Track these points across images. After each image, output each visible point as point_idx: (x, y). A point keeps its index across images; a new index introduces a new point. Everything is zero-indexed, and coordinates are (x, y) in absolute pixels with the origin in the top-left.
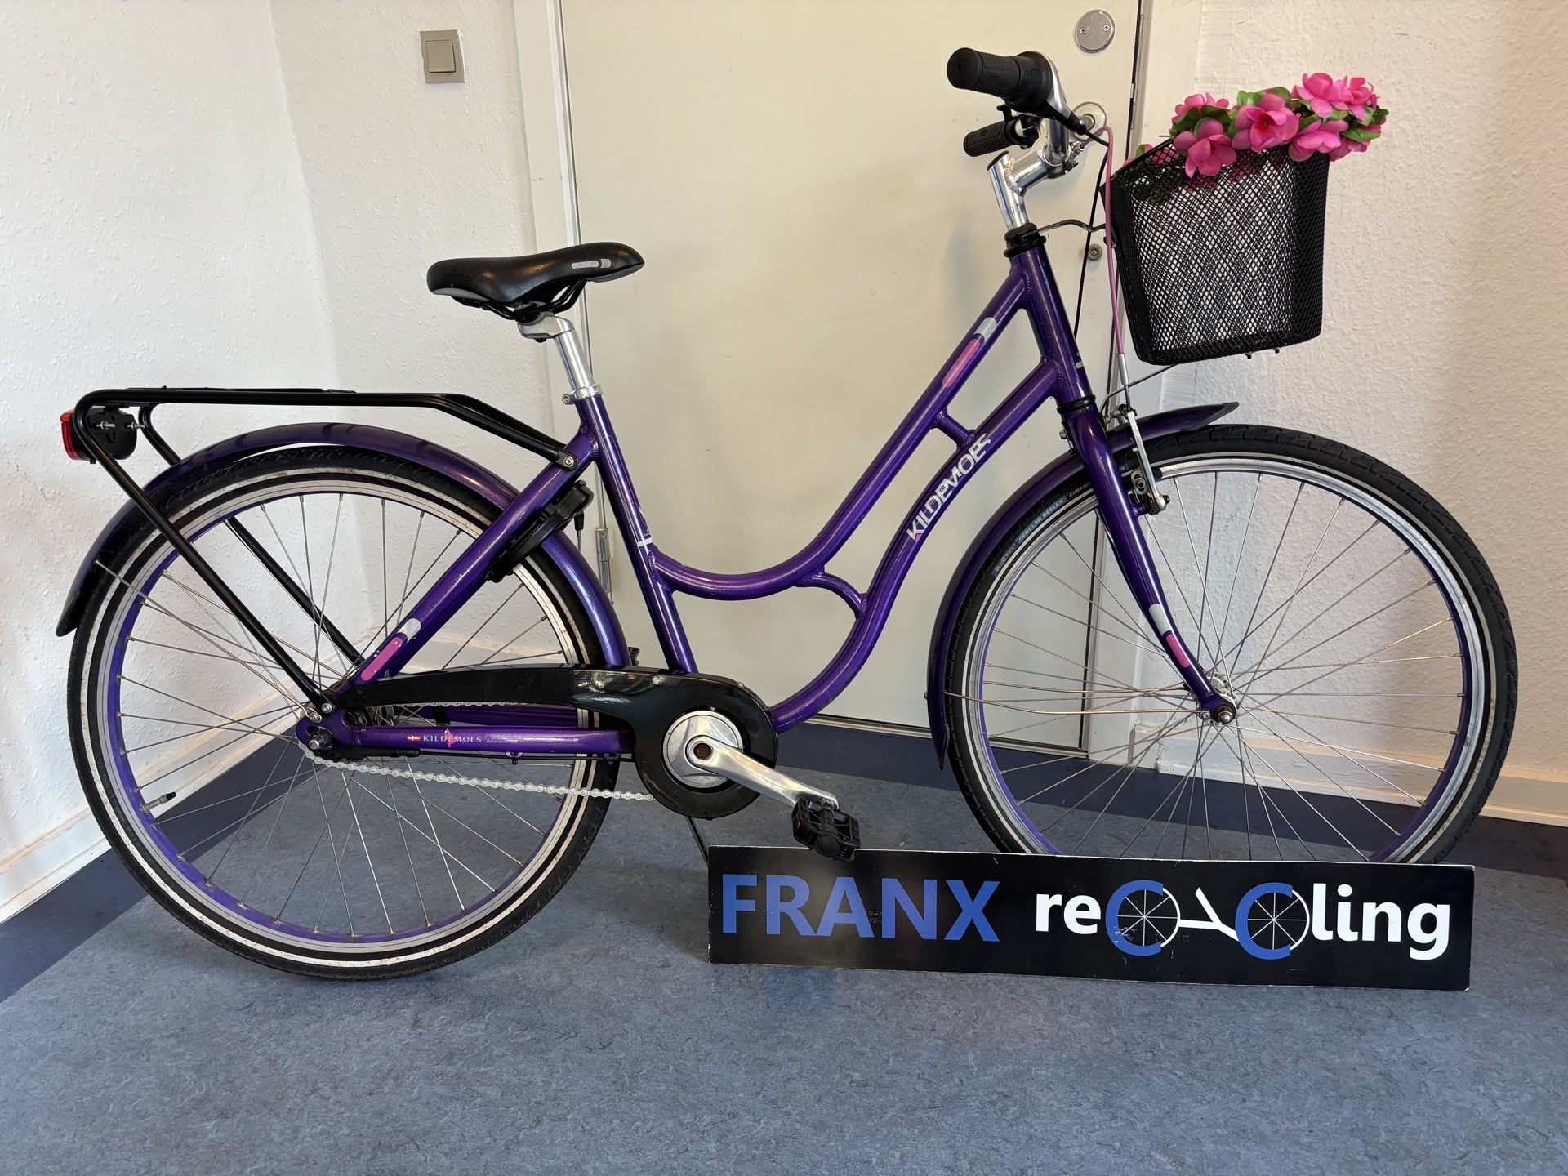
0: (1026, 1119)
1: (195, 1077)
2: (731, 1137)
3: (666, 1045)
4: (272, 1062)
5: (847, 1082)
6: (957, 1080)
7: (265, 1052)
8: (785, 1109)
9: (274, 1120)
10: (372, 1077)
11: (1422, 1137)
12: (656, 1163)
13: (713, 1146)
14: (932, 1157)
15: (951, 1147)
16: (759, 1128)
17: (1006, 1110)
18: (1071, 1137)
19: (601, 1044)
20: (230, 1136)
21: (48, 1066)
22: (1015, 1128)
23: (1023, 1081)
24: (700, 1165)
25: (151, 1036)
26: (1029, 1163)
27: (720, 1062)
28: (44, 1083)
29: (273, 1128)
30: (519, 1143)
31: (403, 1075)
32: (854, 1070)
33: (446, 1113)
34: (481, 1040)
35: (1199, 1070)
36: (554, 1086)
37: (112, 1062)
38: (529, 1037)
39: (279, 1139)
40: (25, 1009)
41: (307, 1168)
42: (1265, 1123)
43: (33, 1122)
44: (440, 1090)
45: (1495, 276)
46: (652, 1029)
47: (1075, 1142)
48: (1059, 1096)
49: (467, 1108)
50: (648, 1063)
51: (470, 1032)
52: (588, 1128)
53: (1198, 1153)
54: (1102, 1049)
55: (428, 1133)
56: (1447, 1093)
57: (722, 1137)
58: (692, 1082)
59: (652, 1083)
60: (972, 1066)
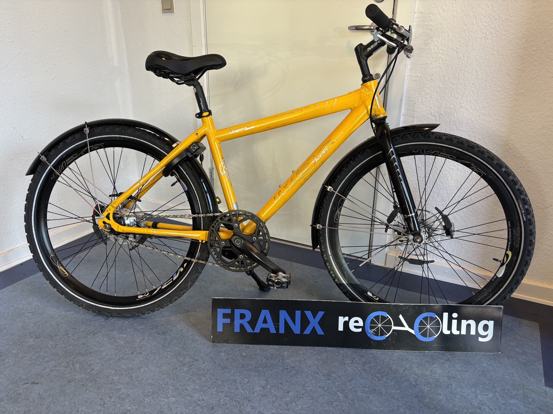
0: (297, 376)
1: (33, 325)
2: (193, 367)
3: (184, 336)
5: (239, 355)
6: (278, 360)
9: (51, 341)
13: (186, 369)
14: (259, 383)
15: (266, 380)
16: (203, 366)
17: (291, 372)
18: (311, 383)
19: (163, 332)
20: (36, 344)
22: (292, 378)
23: (301, 364)
24: (179, 374)
25: (25, 312)
26: (292, 389)
29: (50, 343)
30: (123, 359)
31: (96, 334)
32: (244, 352)
33: (105, 346)
34: (125, 326)
35: (367, 368)
36: (142, 343)
38: (141, 327)
39: (50, 347)
41: (55, 357)
42: (384, 389)
44: (105, 339)
45: (525, 89)
46: (181, 330)
48: (312, 370)
49: (112, 346)
50: (176, 340)
51: (123, 323)
52: (147, 357)
53: (354, 395)
54: (334, 357)
55: (96, 352)
56: (459, 390)
57: (190, 366)
58: (188, 348)
59: (174, 347)
60: (285, 356)
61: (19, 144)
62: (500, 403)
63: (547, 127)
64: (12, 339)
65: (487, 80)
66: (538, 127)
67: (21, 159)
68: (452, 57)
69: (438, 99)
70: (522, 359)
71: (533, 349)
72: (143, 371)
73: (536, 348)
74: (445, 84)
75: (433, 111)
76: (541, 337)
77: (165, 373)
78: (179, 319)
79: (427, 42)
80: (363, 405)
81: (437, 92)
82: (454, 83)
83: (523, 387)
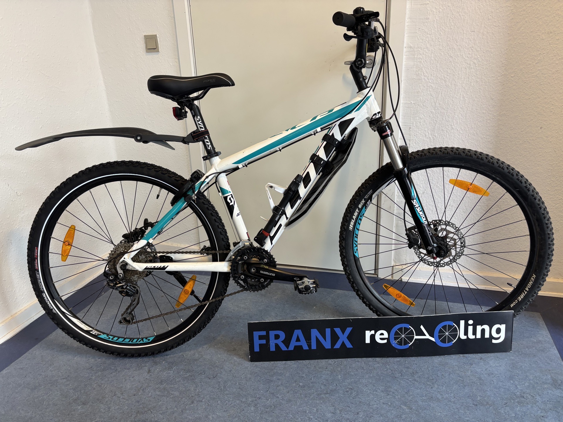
0: (359, 396)
1: (73, 392)
2: (258, 405)
3: (235, 376)
4: (100, 386)
5: (297, 386)
6: (335, 384)
7: (97, 383)
8: (277, 396)
9: (102, 405)
10: (135, 390)
11: (492, 398)
12: (233, 415)
13: (252, 408)
14: (327, 409)
15: (333, 406)
16: (268, 402)
17: (352, 394)
18: (374, 401)
19: (213, 376)
20: (86, 411)
21: (22, 390)
22: (355, 399)
23: (357, 384)
24: (248, 415)
25: (57, 379)
26: (360, 411)
27: (254, 381)
28: (21, 395)
29: (101, 407)
30: (186, 410)
31: (145, 389)
32: (300, 382)
33: (161, 401)
34: (172, 377)
35: (417, 378)
36: (197, 390)
37: (44, 388)
38: (188, 375)
39: (103, 411)
40: (13, 371)
41: (114, 420)
42: (439, 395)
43: (18, 408)
44: (158, 393)
45: (507, 110)
46: (230, 371)
47: (375, 403)
48: (370, 388)
49: (168, 399)
50: (229, 382)
51: (168, 374)
52: (209, 404)
53: (416, 405)
54: (384, 373)
55: (155, 407)
56: (501, 384)
57: (256, 405)
58: (245, 388)
59: (231, 389)
60: (340, 380)
61: (14, 201)
62: (537, 389)
63: (528, 141)
64: (57, 410)
65: (473, 104)
66: (521, 142)
67: (17, 216)
68: (441, 86)
69: (431, 123)
70: (539, 348)
71: (544, 337)
72: (211, 418)
73: (546, 335)
74: (436, 109)
75: (428, 134)
76: (546, 325)
77: (234, 416)
78: (223, 360)
79: (418, 73)
80: (428, 413)
81: (430, 116)
82: (445, 108)
83: (549, 372)
